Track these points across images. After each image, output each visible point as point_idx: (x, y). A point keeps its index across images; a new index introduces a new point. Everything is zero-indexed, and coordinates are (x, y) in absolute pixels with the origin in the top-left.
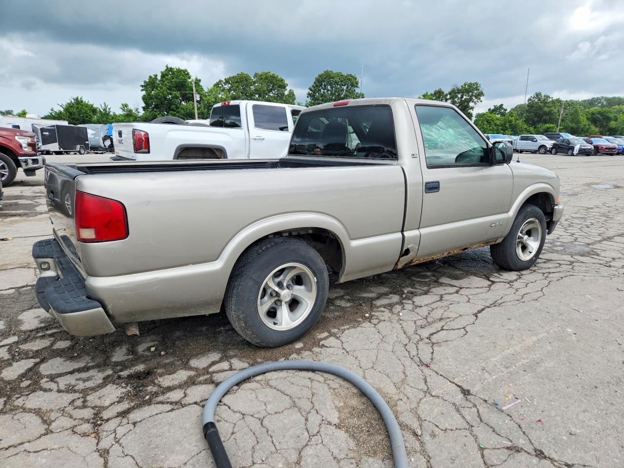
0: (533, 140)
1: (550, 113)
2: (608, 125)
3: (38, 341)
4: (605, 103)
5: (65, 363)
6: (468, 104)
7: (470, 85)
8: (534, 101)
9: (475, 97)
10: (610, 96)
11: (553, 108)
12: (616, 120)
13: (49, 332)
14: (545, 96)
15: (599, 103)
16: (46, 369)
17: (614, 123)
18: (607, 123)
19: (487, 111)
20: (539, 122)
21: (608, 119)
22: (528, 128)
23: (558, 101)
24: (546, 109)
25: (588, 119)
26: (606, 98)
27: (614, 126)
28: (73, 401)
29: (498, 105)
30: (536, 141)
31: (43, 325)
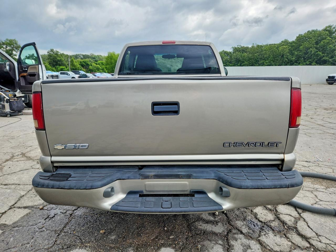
0: (67, 74)
1: (60, 61)
2: (89, 68)
4: (82, 57)
6: (12, 52)
7: (11, 41)
8: (51, 53)
9: (15, 48)
10: (84, 54)
11: (62, 58)
12: (91, 65)
14: (56, 51)
15: (79, 57)
17: (91, 67)
18: (88, 67)
19: (25, 57)
20: (57, 65)
21: (88, 65)
22: (52, 68)
23: (63, 54)
24: (58, 58)
25: (79, 64)
26: (82, 55)
27: (91, 68)
29: (31, 54)
30: (69, 75)
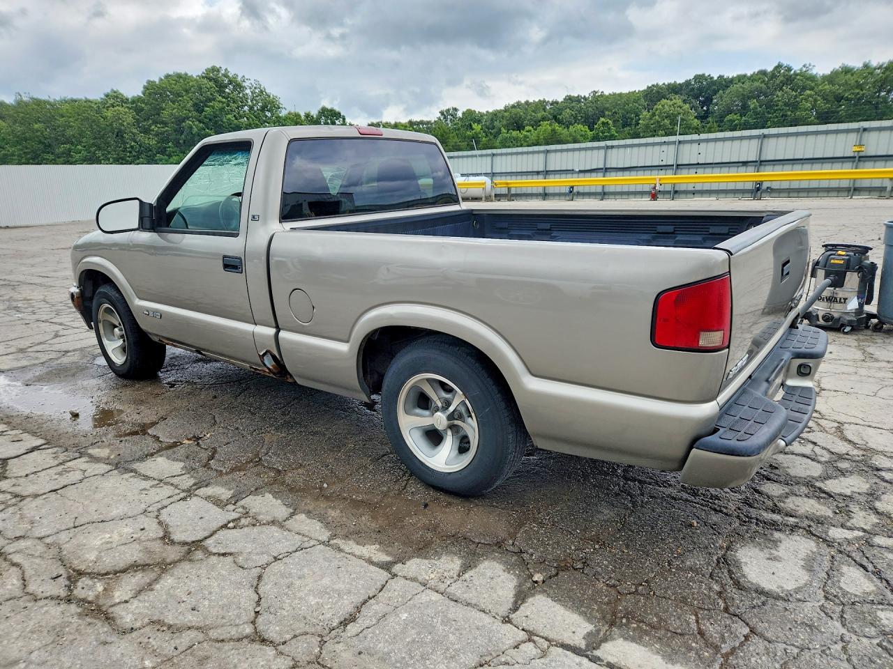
3: (801, 511)
5: (790, 465)
13: (776, 517)
16: (815, 470)
28: (809, 432)
31: (777, 535)
